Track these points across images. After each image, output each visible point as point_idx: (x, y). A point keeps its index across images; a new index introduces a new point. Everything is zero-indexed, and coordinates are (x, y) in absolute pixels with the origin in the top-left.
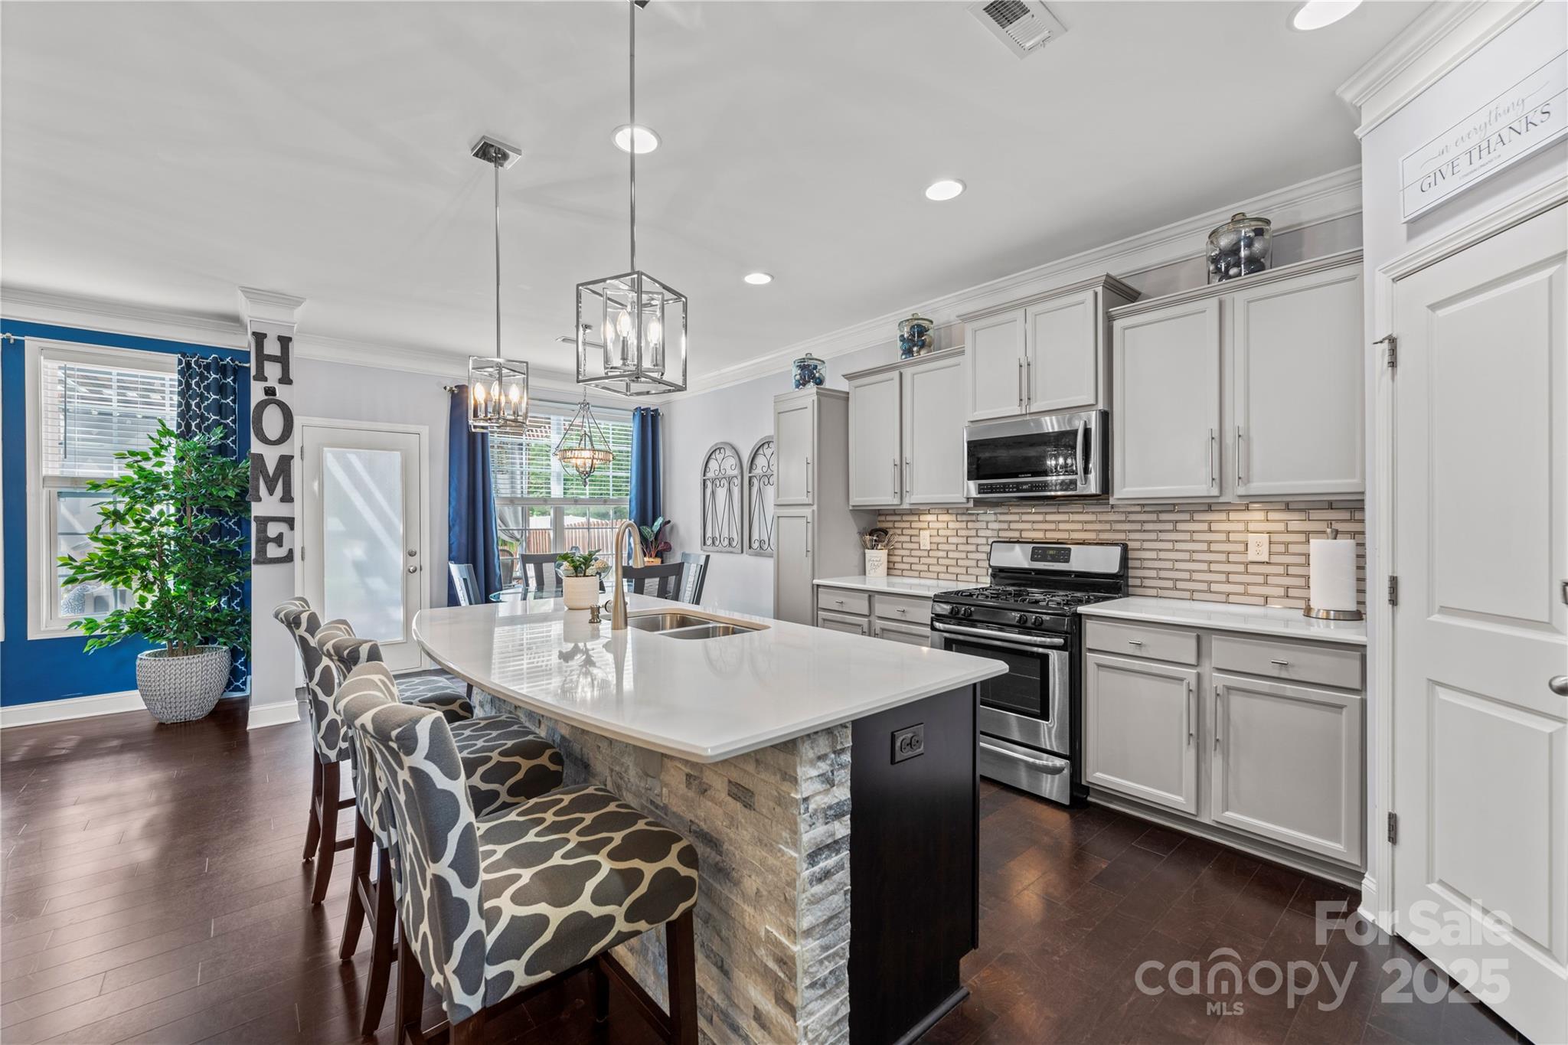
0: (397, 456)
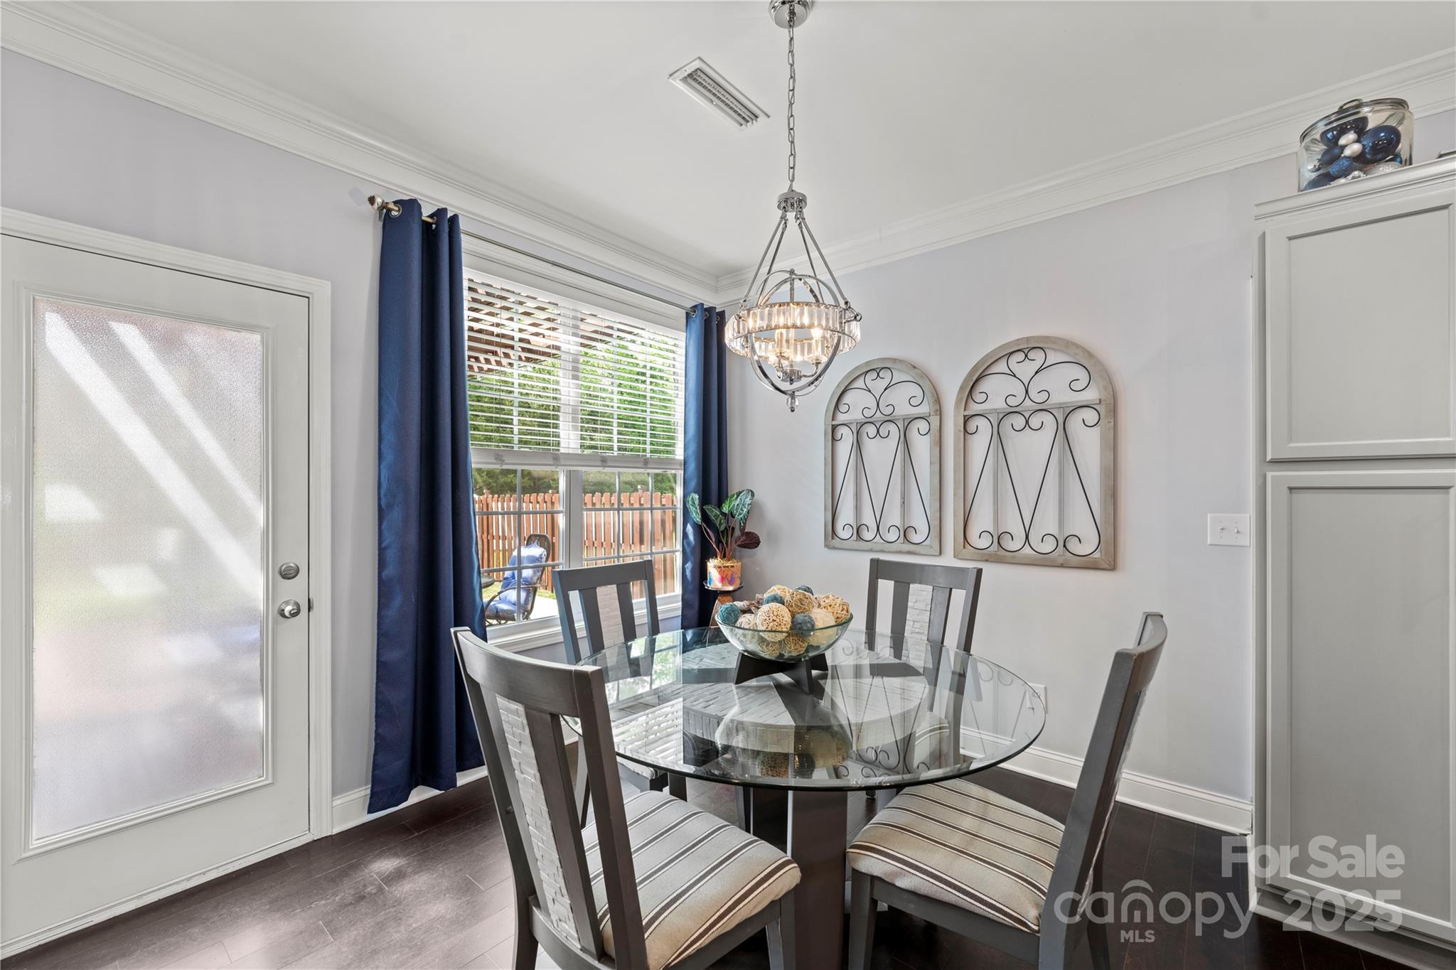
0: (251, 344)
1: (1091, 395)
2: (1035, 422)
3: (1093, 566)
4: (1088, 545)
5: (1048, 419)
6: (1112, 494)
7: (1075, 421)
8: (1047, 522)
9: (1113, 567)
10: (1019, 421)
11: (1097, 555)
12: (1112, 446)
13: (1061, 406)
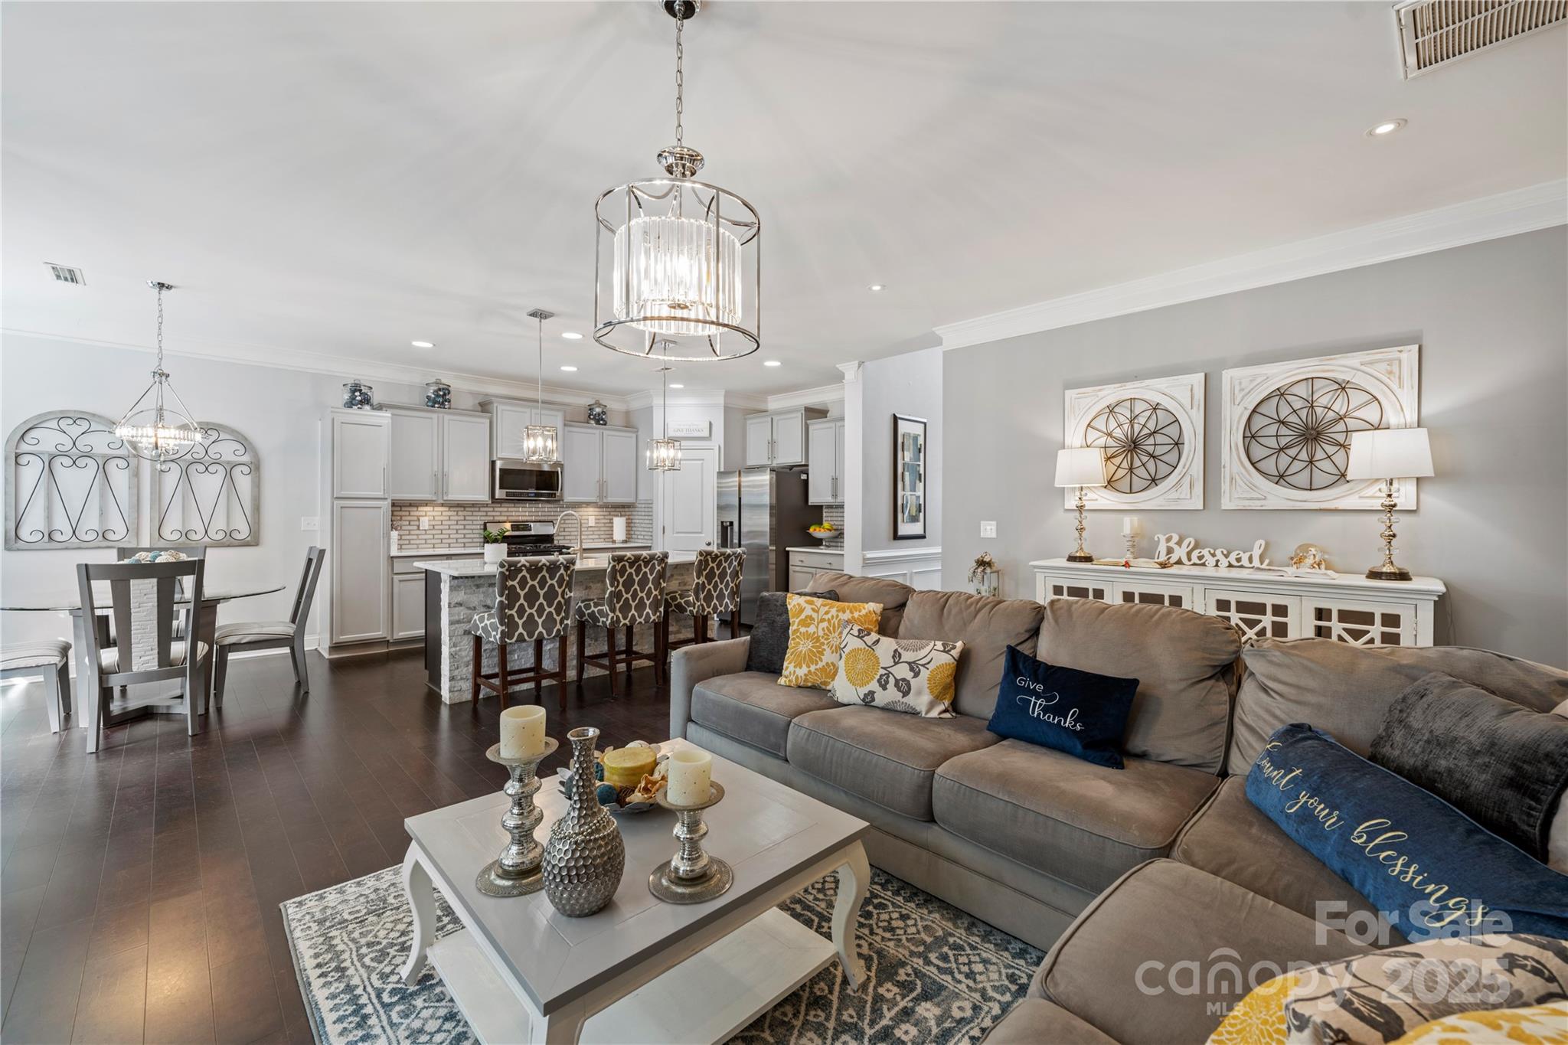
1: (246, 459)
2: (212, 469)
3: (244, 544)
4: (244, 533)
5: (220, 468)
6: (257, 508)
7: (237, 471)
8: (219, 523)
9: (257, 544)
10: (202, 468)
11: (249, 539)
12: (257, 485)
13: (228, 463)
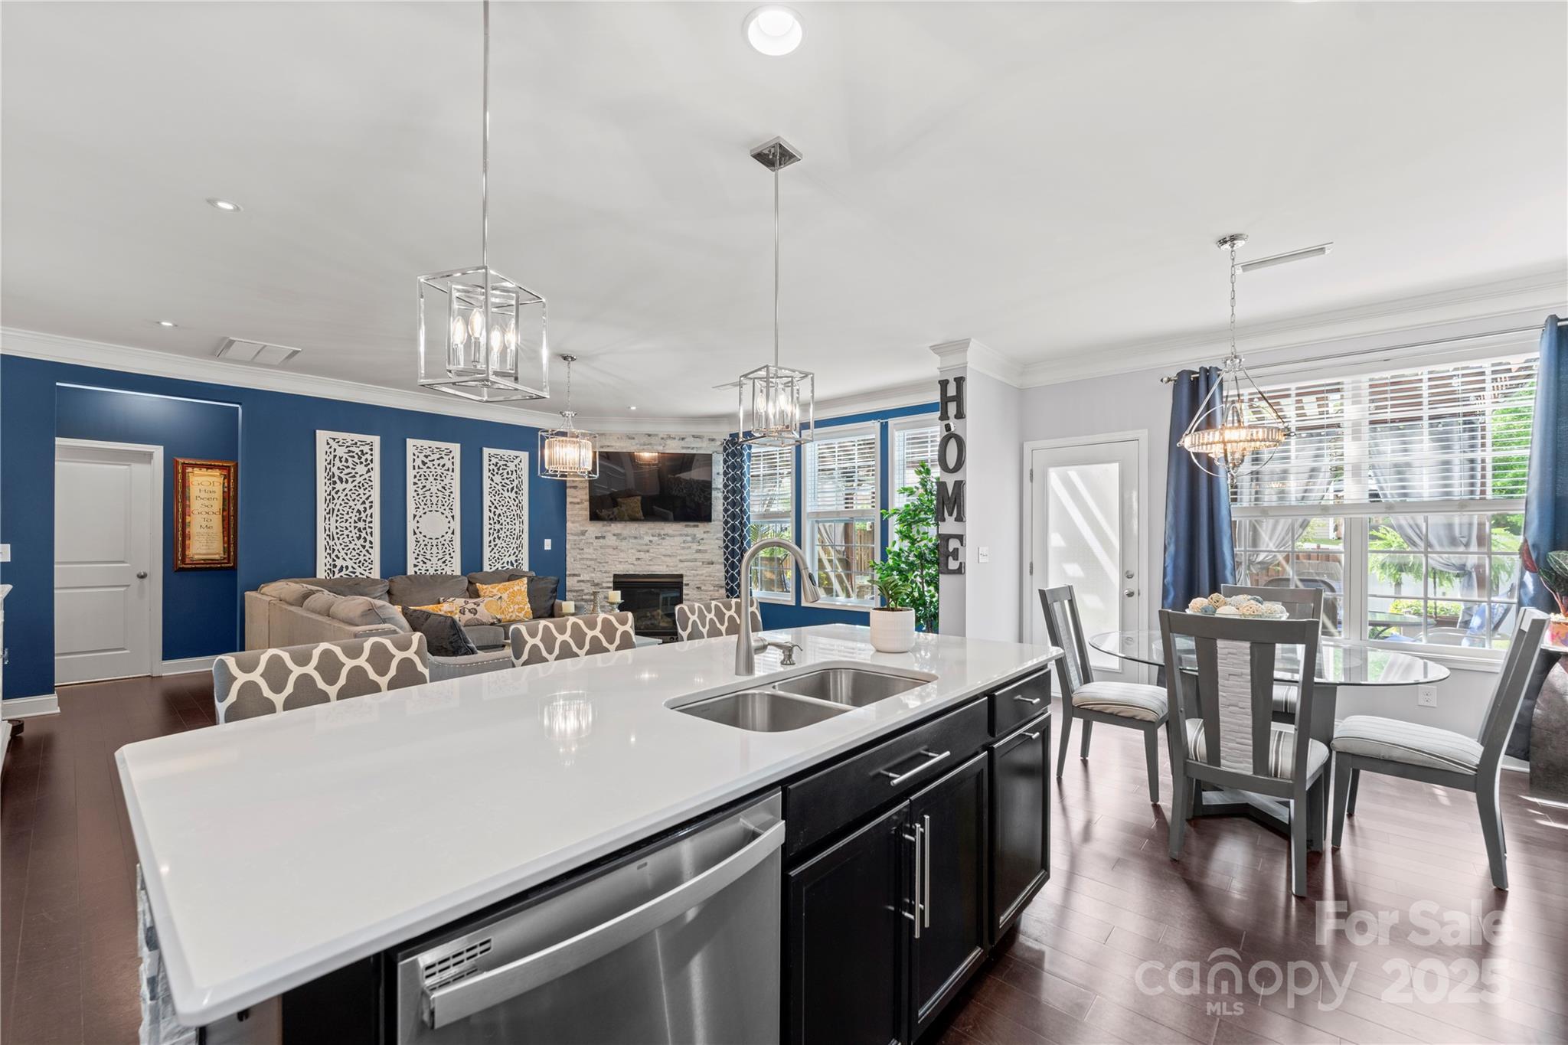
0: (1115, 468)
